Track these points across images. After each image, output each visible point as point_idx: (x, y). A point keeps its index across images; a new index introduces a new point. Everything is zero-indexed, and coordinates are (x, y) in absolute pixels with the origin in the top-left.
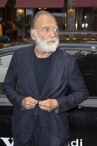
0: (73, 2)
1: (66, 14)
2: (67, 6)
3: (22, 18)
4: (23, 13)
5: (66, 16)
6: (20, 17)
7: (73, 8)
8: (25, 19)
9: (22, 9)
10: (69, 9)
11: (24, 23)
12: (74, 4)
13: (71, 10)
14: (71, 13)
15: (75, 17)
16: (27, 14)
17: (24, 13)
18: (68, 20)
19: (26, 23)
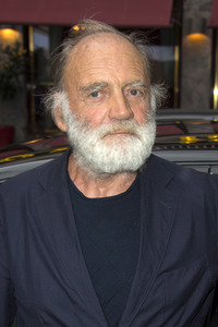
0: (202, 9)
1: (177, 49)
2: (181, 20)
3: (15, 60)
4: (17, 44)
5: (177, 57)
6: (6, 57)
7: (203, 31)
8: (28, 66)
9: (13, 26)
10: (190, 32)
11: (21, 78)
12: (207, 15)
13: (196, 36)
14: (196, 45)
15: (209, 60)
16: (32, 48)
17: (21, 41)
18: (184, 72)
19: (28, 80)
